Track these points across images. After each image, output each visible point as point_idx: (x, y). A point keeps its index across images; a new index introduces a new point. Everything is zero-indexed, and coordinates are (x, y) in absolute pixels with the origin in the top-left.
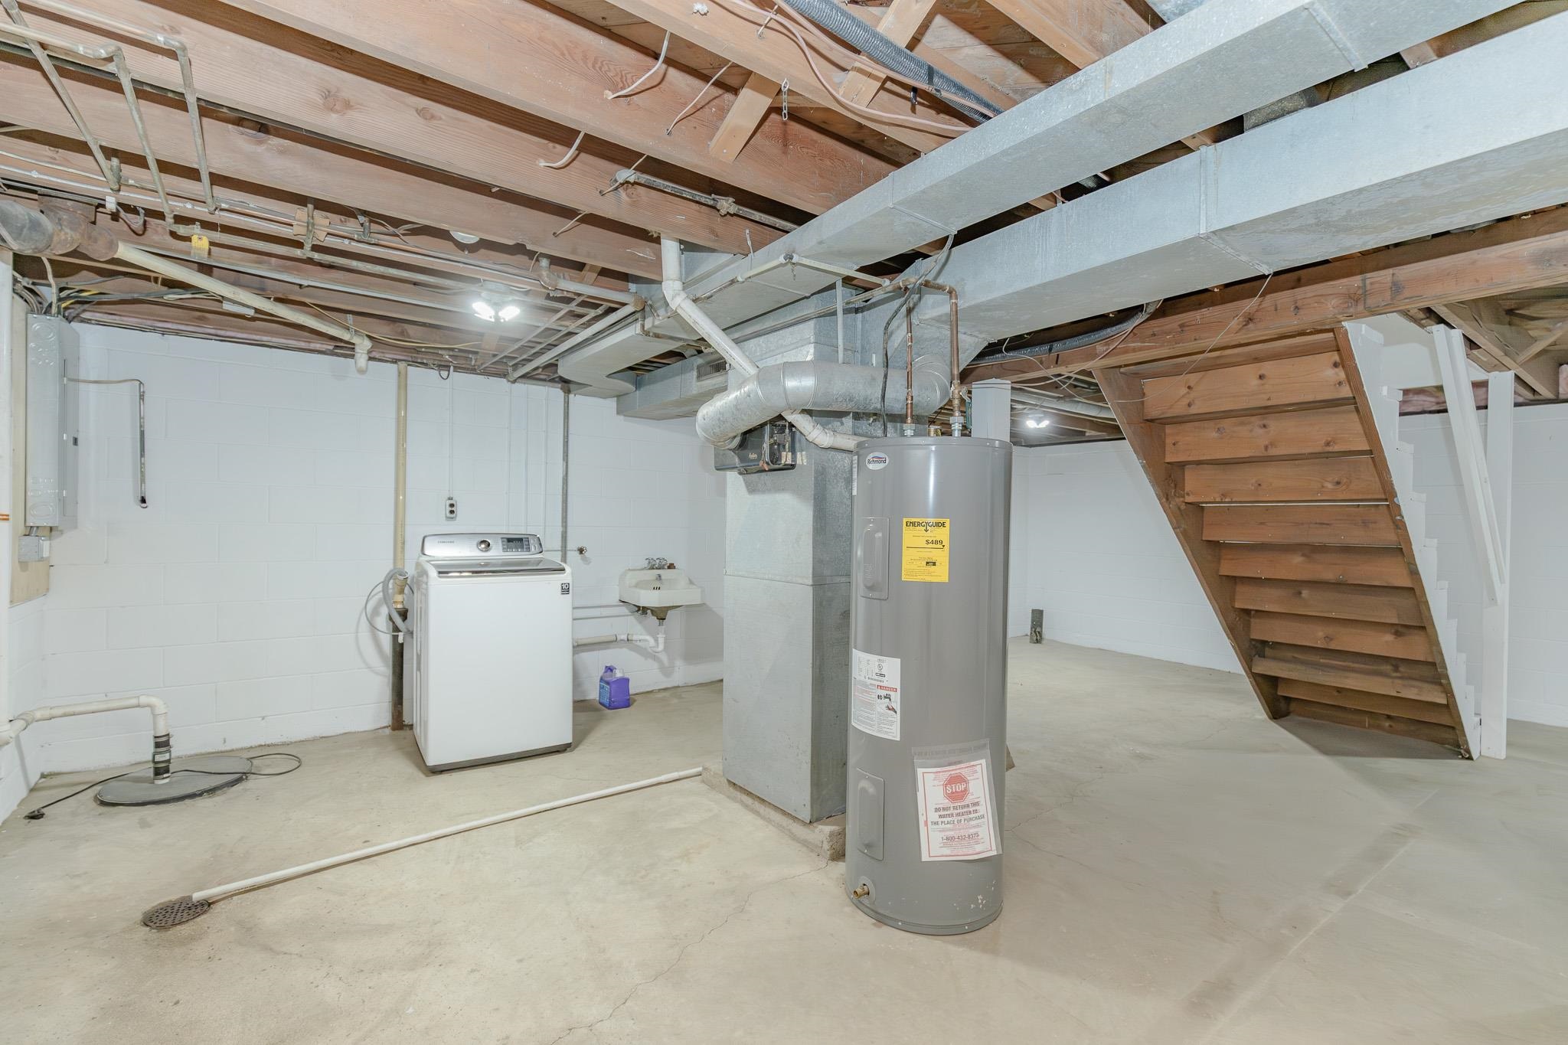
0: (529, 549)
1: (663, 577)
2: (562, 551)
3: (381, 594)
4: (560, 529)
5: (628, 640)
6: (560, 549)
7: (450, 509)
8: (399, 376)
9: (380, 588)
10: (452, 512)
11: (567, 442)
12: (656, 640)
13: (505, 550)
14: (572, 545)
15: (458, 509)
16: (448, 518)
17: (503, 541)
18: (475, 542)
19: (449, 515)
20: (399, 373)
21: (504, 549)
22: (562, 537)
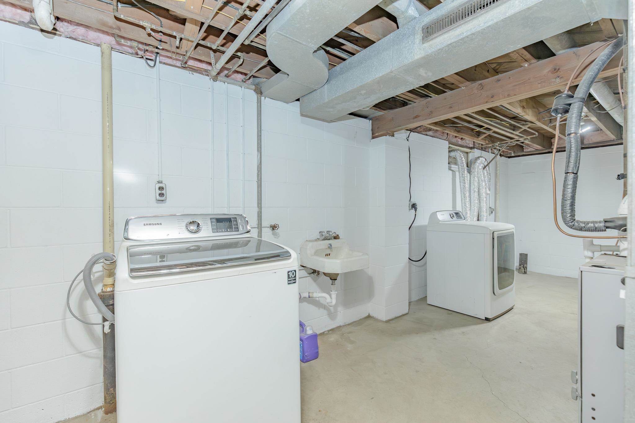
0: (237, 229)
1: (333, 246)
2: (258, 228)
3: (83, 282)
4: (256, 210)
5: (309, 297)
6: (257, 226)
7: (160, 192)
8: (102, 56)
9: (81, 277)
10: (161, 195)
11: (261, 136)
12: (330, 296)
13: (215, 230)
14: (266, 223)
15: (169, 192)
16: (159, 201)
17: (211, 222)
18: (184, 224)
19: (158, 197)
20: (103, 53)
21: (213, 229)
22: (258, 216)
